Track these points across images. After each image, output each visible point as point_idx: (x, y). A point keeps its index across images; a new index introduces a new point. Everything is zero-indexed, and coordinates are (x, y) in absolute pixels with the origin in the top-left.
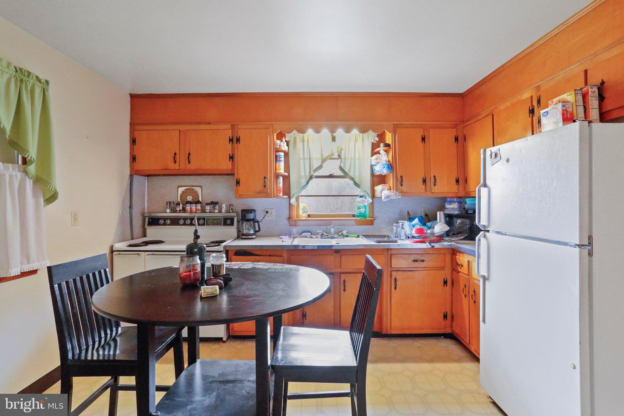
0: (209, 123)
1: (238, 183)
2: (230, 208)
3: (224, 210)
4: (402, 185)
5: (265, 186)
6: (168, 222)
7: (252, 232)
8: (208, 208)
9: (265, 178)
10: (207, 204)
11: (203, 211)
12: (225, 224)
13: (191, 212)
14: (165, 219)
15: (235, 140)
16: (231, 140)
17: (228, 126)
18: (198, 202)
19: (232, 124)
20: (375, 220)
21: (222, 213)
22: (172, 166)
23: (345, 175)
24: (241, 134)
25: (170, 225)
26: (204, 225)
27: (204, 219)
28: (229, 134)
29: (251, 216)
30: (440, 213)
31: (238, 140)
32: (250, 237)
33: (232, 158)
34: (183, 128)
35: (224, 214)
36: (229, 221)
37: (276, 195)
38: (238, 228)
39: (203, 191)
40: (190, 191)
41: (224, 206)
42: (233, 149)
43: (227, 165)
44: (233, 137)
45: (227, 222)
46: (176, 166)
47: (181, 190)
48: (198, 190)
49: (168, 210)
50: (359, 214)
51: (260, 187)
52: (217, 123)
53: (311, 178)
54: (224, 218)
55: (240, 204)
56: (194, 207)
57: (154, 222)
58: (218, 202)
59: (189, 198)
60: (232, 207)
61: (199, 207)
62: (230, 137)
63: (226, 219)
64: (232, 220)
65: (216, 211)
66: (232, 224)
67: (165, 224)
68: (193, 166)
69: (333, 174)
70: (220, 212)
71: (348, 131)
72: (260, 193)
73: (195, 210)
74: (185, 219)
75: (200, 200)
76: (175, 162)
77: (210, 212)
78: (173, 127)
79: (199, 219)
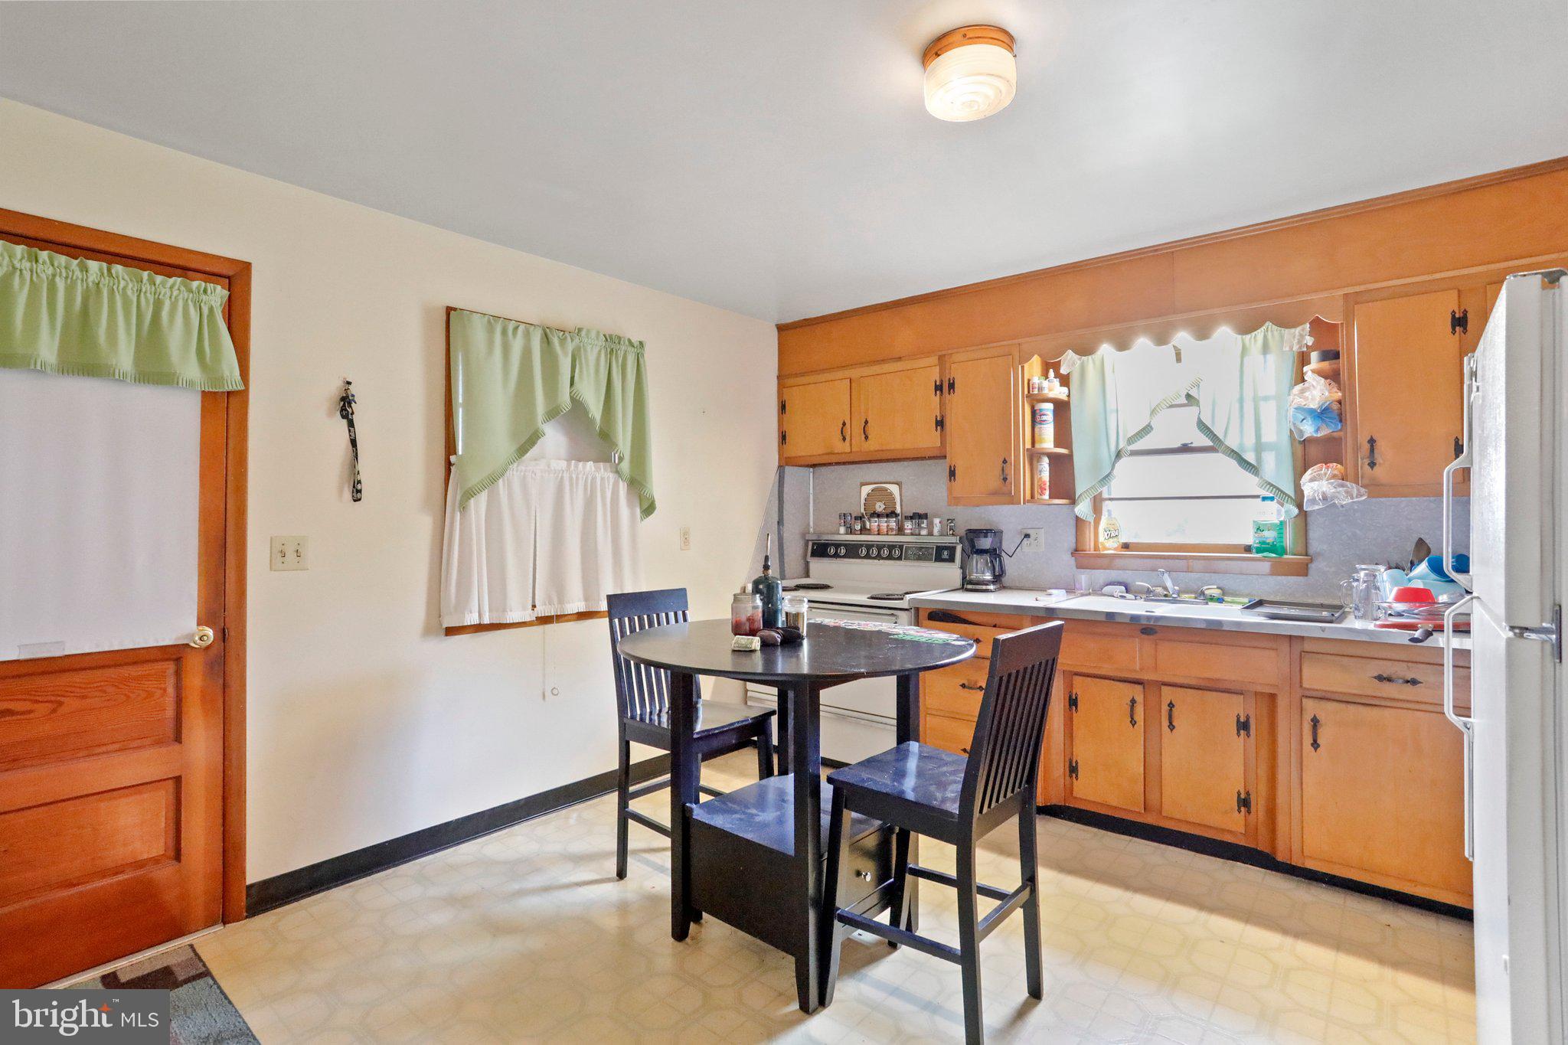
0: (900, 359)
1: (952, 473)
2: (950, 525)
3: (936, 530)
4: (1372, 465)
5: (1005, 479)
6: (843, 551)
7: (988, 577)
8: (908, 525)
9: (1005, 462)
10: (906, 518)
11: (900, 531)
12: (939, 559)
13: (879, 534)
14: (837, 546)
15: (946, 386)
16: (939, 388)
17: (934, 360)
18: (892, 514)
19: (940, 353)
20: (1311, 560)
21: (933, 535)
22: (842, 447)
23: (1216, 445)
24: (957, 373)
25: (844, 557)
26: (900, 558)
27: (901, 547)
28: (935, 375)
29: (986, 543)
31: (952, 386)
32: (984, 587)
33: (940, 423)
34: (854, 373)
35: (937, 540)
36: (946, 553)
37: (1028, 496)
38: (963, 567)
39: (903, 491)
40: (880, 493)
41: (937, 521)
42: (942, 405)
43: (930, 439)
44: (942, 381)
45: (942, 554)
46: (845, 447)
47: (866, 490)
48: (894, 489)
49: (842, 530)
50: (1258, 545)
51: (995, 482)
52: (913, 356)
53: (1119, 455)
54: (937, 546)
55: (970, 517)
56: (883, 523)
57: (821, 550)
58: (926, 514)
59: (880, 507)
60: (952, 524)
61: (893, 523)
62: (936, 382)
63: (940, 549)
64: (952, 550)
65: (924, 532)
66: (951, 559)
67: (836, 556)
68: (873, 445)
69: (1192, 443)
70: (930, 534)
71: (1202, 332)
72: (994, 493)
73: (885, 530)
74: (869, 547)
75: (898, 510)
76: (844, 439)
77: (912, 534)
78: (840, 374)
79: (891, 547)
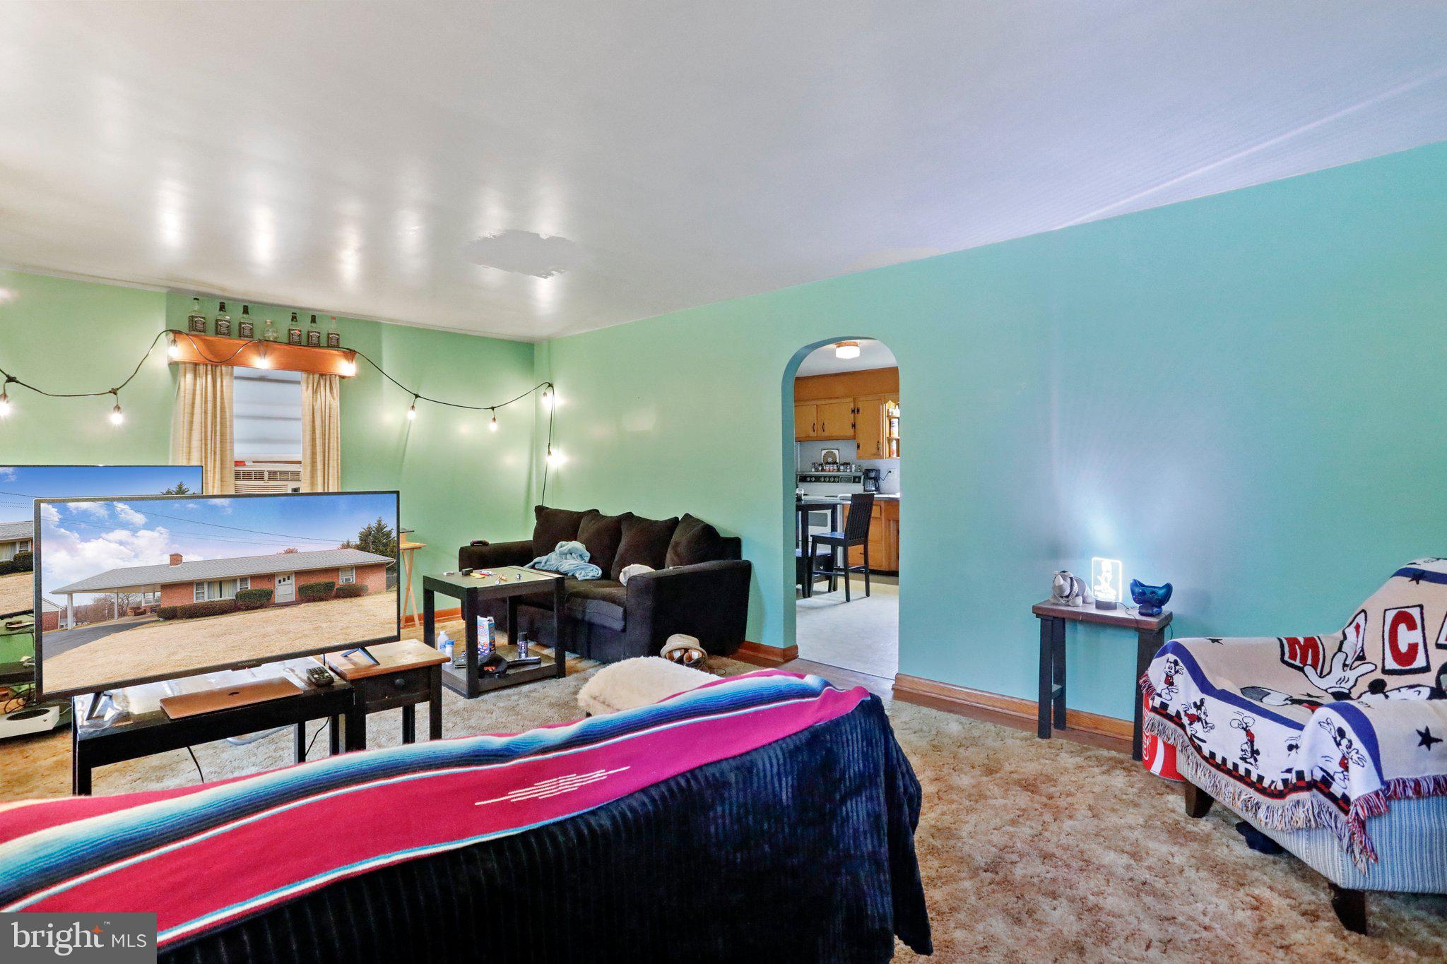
0: (837, 398)
1: (858, 446)
2: (859, 468)
3: (853, 470)
5: (879, 449)
6: (814, 479)
7: (874, 489)
8: (842, 468)
9: (879, 442)
10: (841, 464)
11: (838, 470)
12: (854, 482)
13: (829, 471)
14: (811, 477)
15: (856, 411)
16: (853, 411)
17: (851, 399)
18: (835, 463)
19: (854, 397)
22: (812, 434)
24: (860, 405)
25: (814, 482)
26: (838, 482)
27: (839, 477)
28: (852, 406)
29: (873, 475)
31: (858, 411)
33: (854, 426)
34: (819, 402)
35: (854, 473)
36: (857, 479)
37: (888, 456)
38: (864, 485)
39: (840, 453)
40: (830, 454)
41: (853, 466)
42: (854, 418)
43: (850, 431)
44: (854, 408)
46: (815, 433)
47: (824, 452)
48: (836, 452)
49: (813, 470)
51: (874, 450)
52: (843, 397)
55: (867, 464)
56: (831, 467)
57: (804, 479)
58: (849, 463)
59: (830, 460)
61: (835, 467)
62: (852, 408)
63: (855, 478)
64: (860, 478)
65: (848, 471)
66: (859, 482)
67: (811, 481)
68: (826, 434)
70: (851, 471)
72: (875, 455)
73: (832, 470)
74: (825, 477)
75: (838, 461)
76: (814, 430)
77: (843, 471)
78: (813, 403)
79: (835, 477)
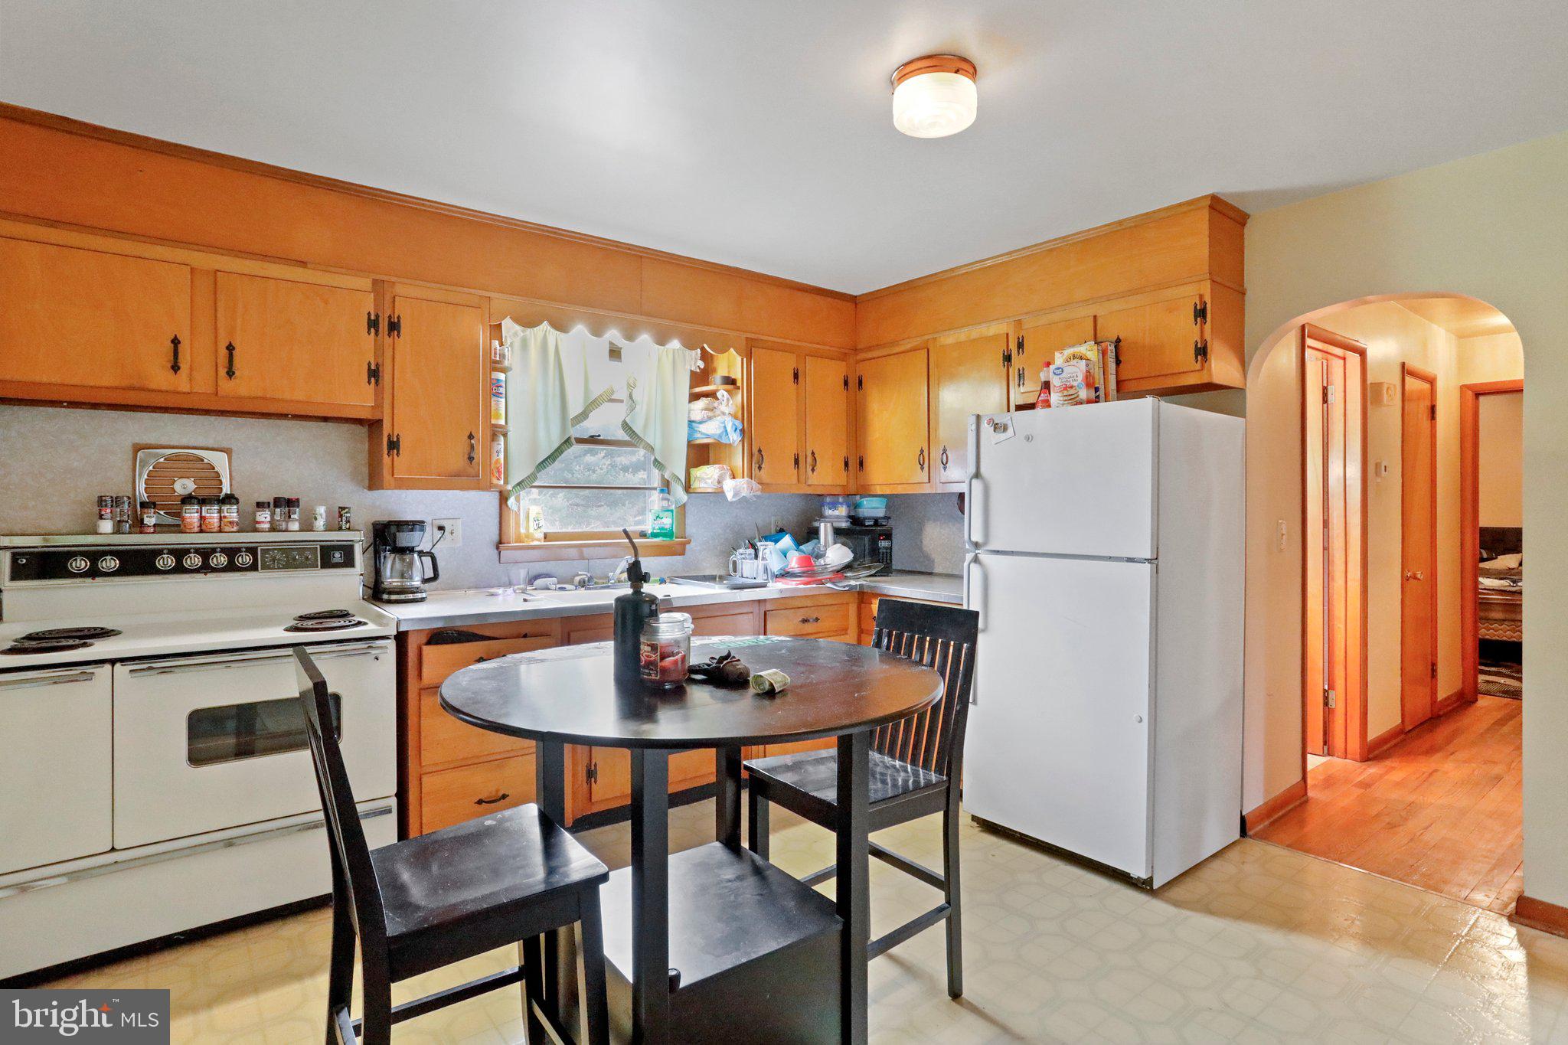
0: (303, 264)
1: (394, 445)
2: (340, 517)
3: (320, 523)
4: (760, 468)
5: (471, 459)
6: (111, 563)
7: (417, 582)
8: (263, 517)
9: (471, 437)
10: (260, 505)
11: (248, 525)
12: (327, 563)
13: (201, 531)
14: (94, 555)
15: (384, 325)
16: (373, 324)
17: (366, 283)
19: (378, 277)
20: (689, 542)
21: (313, 531)
22: (160, 378)
23: (633, 439)
24: (403, 310)
25: (118, 573)
26: (253, 567)
27: (252, 551)
28: (368, 305)
29: (411, 539)
30: (825, 525)
31: (394, 327)
32: (411, 596)
33: (374, 374)
34: (203, 260)
35: (321, 533)
36: (337, 555)
38: (369, 572)
39: (234, 464)
40: (184, 462)
41: (320, 510)
42: (379, 350)
43: (358, 395)
44: (377, 316)
45: (334, 556)
46: (182, 382)
47: (150, 457)
48: (219, 460)
49: (106, 526)
50: (659, 531)
51: (458, 461)
52: (330, 265)
53: (567, 442)
54: (321, 547)
56: (213, 514)
58: (298, 500)
59: (185, 487)
60: (348, 515)
61: (232, 513)
62: (369, 314)
63: (327, 550)
64: (348, 551)
65: (295, 526)
66: (349, 562)
67: (93, 574)
69: (599, 436)
70: (307, 526)
71: (661, 341)
72: (458, 475)
73: (216, 525)
74: (179, 553)
76: (175, 368)
77: (273, 529)
78: (181, 254)
79: (231, 552)
